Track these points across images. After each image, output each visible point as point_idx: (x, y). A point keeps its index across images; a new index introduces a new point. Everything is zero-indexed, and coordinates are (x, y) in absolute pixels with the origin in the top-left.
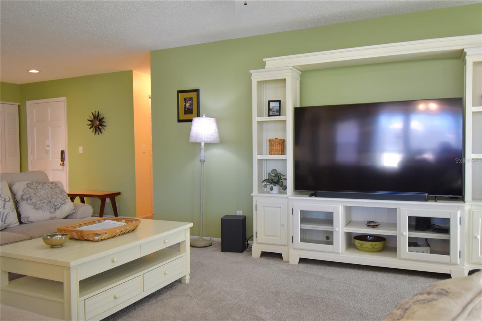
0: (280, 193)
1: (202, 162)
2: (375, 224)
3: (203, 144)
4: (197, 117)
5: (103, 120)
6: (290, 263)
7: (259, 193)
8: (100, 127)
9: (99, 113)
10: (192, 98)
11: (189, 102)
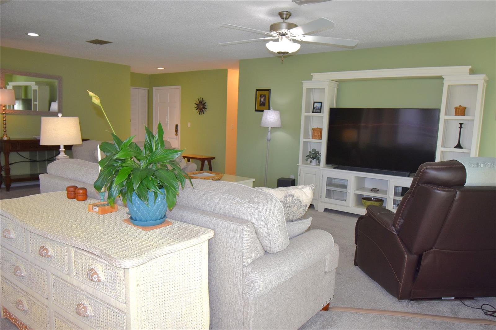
0: (317, 165)
1: (269, 140)
2: (375, 190)
3: (270, 128)
4: (268, 110)
5: (205, 104)
6: (318, 211)
7: (302, 164)
8: (203, 109)
9: (203, 99)
10: (265, 95)
11: (263, 98)
